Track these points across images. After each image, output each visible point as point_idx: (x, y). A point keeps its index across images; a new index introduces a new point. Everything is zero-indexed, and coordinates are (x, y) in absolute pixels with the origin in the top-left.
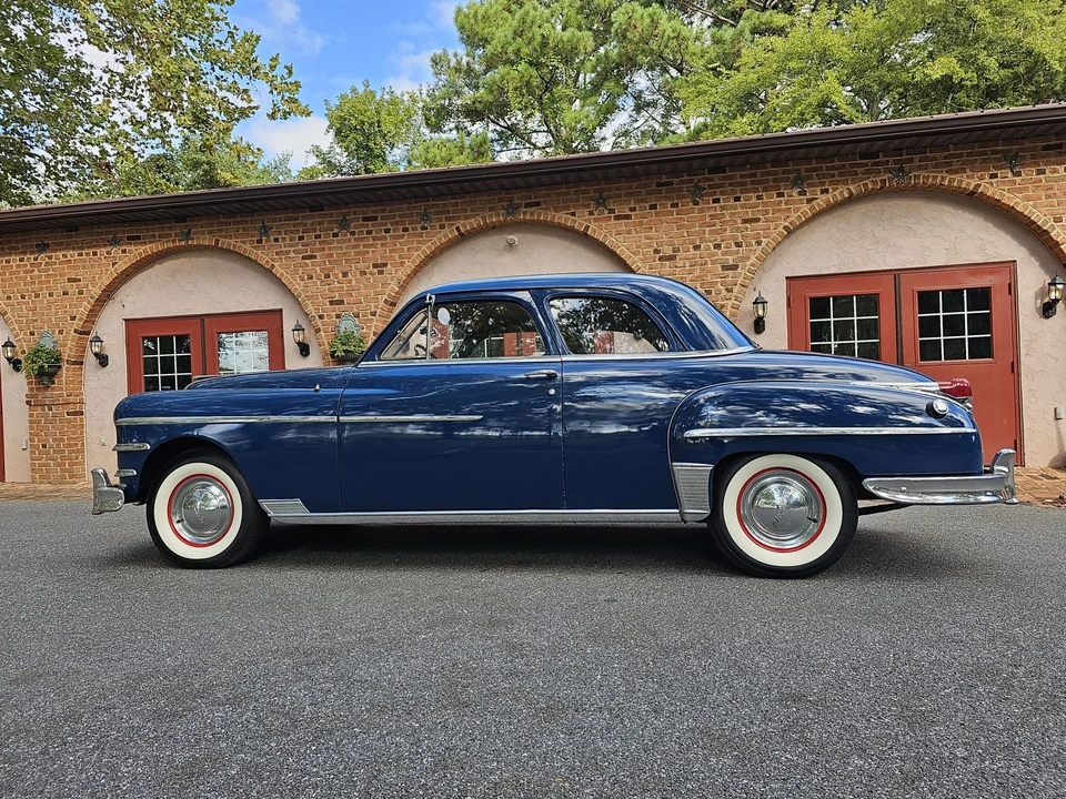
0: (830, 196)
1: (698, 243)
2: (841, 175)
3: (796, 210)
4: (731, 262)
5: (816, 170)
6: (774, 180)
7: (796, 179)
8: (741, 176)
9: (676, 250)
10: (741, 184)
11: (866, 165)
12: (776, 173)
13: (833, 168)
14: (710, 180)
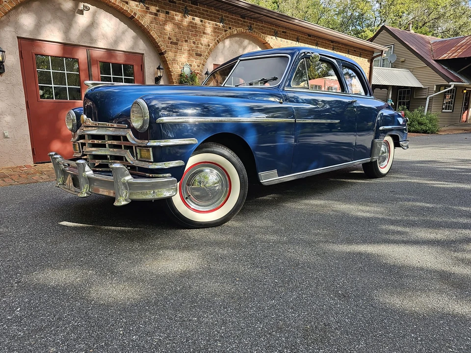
0: (231, 31)
1: (186, 39)
2: (235, 22)
3: (221, 34)
4: (199, 53)
5: (227, 17)
6: (214, 16)
7: (222, 18)
8: (203, 10)
9: (178, 40)
10: (203, 14)
11: (241, 21)
12: (215, 13)
13: (232, 18)
14: (191, 7)
